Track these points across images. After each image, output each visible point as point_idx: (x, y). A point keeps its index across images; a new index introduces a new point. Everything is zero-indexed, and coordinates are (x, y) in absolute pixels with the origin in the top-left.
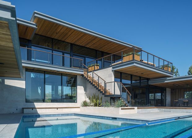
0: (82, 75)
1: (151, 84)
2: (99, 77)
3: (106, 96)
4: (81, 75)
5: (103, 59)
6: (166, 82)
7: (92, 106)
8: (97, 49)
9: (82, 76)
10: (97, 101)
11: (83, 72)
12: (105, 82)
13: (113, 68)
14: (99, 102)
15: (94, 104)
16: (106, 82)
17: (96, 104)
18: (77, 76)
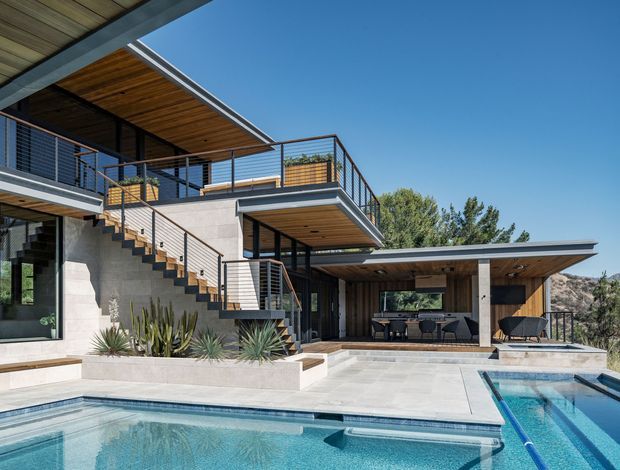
0: (92, 218)
1: (318, 267)
2: (186, 233)
3: (224, 314)
4: (86, 218)
5: (188, 160)
6: (368, 262)
7: (142, 353)
8: (122, 116)
9: (91, 222)
10: (163, 333)
11: (99, 203)
12: (219, 258)
13: (242, 203)
14: (173, 337)
15: (151, 343)
16: (223, 259)
17: (162, 344)
18: (61, 219)
